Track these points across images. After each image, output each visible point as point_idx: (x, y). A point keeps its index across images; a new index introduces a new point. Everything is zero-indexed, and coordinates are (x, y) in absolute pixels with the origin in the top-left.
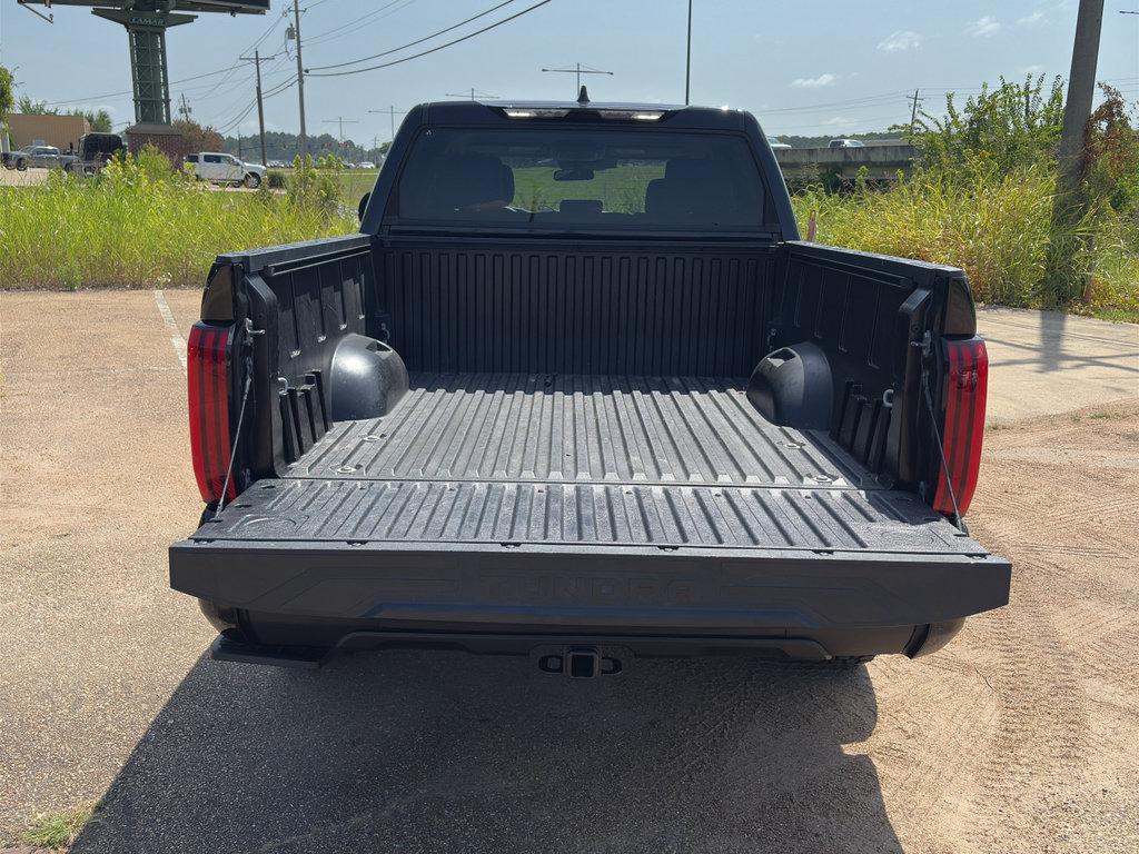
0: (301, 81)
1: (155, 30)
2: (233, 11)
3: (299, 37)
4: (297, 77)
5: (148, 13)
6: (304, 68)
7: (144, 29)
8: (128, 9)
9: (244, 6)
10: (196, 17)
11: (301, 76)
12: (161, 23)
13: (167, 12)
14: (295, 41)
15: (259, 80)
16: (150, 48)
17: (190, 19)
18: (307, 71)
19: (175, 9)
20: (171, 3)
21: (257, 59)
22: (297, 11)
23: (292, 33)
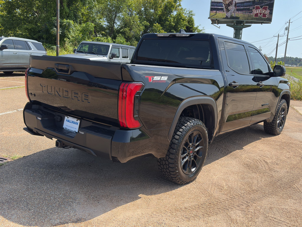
0: (287, 42)
1: (240, 29)
2: (262, 23)
3: (289, 29)
4: (286, 41)
5: (239, 25)
6: (289, 38)
7: (237, 29)
8: (234, 24)
9: (264, 22)
10: (251, 25)
11: (287, 40)
12: (242, 27)
13: (244, 24)
14: (287, 31)
15: (278, 42)
16: (238, 33)
17: (250, 26)
18: (289, 39)
19: (245, 23)
20: (245, 22)
21: (278, 36)
22: (289, 23)
23: (287, 29)
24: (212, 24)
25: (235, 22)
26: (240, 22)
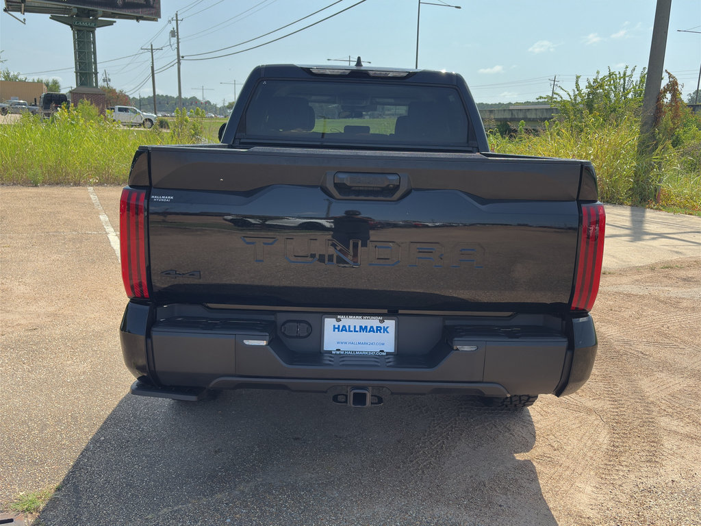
0: (179, 63)
1: (90, 29)
2: (138, 19)
3: (178, 36)
4: (177, 61)
5: (85, 19)
6: (181, 55)
7: (82, 29)
8: (72, 16)
9: (145, 16)
10: (115, 22)
11: (179, 60)
12: (93, 25)
13: (97, 19)
14: (176, 38)
15: (153, 62)
16: (86, 40)
17: (111, 23)
18: (183, 57)
19: (102, 17)
20: (100, 13)
21: (152, 49)
22: (177, 20)
23: (174, 33)
24: (5, 10)
25: (75, 11)
26: (86, 12)
